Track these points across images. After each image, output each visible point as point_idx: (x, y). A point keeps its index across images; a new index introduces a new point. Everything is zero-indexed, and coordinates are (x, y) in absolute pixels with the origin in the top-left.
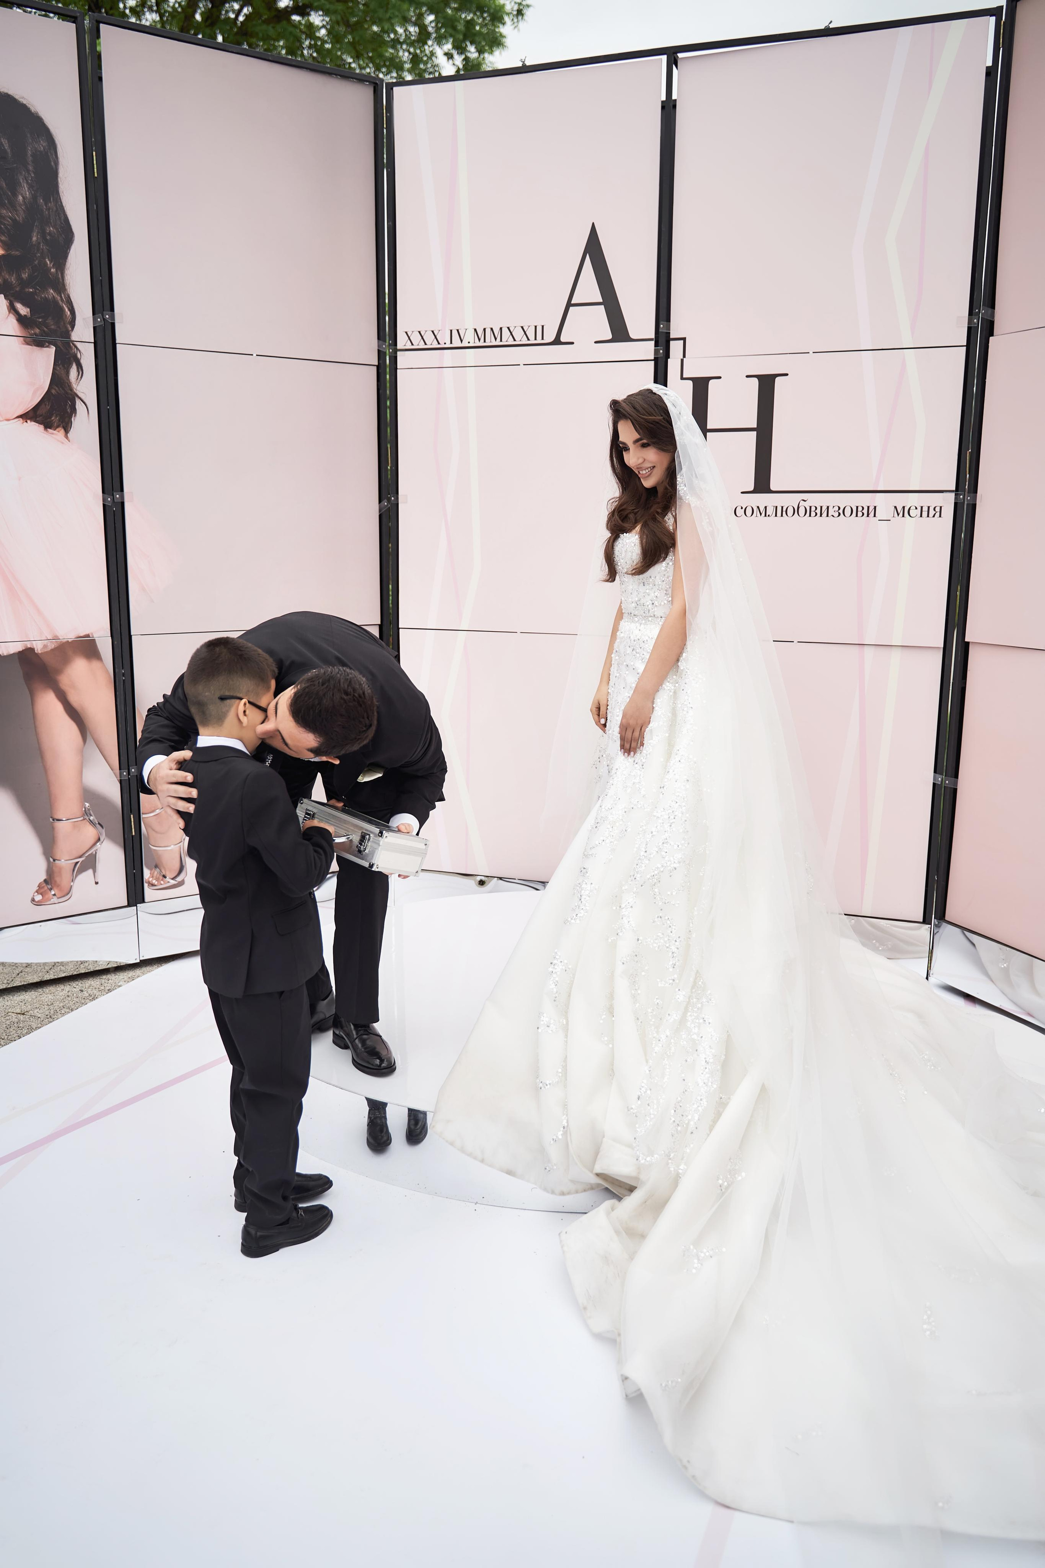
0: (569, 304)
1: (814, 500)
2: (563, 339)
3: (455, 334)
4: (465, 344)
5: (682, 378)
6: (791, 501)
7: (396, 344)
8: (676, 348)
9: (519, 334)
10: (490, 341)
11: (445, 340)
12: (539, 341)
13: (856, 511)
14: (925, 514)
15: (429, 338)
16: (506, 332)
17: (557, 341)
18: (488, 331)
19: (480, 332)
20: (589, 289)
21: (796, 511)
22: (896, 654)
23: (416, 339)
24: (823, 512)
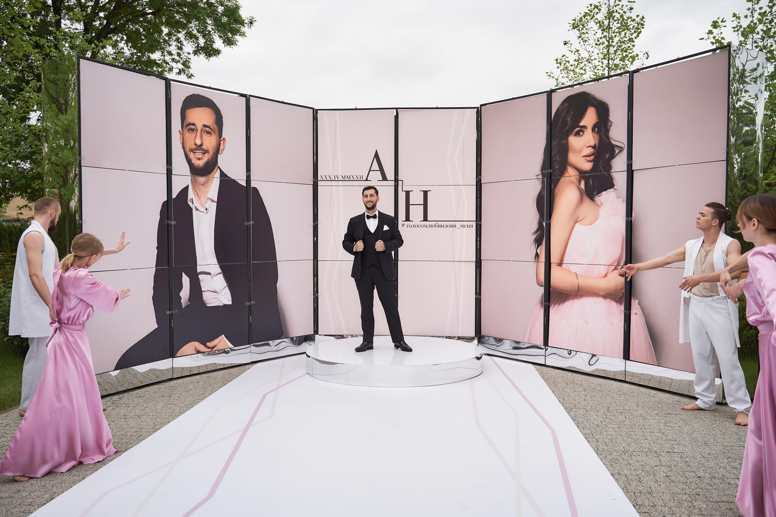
0: (370, 170)
1: (440, 223)
2: (368, 179)
3: (336, 177)
4: (339, 180)
5: (402, 191)
6: (434, 223)
7: (318, 179)
8: (400, 183)
9: (355, 178)
10: (346, 179)
11: (333, 178)
12: (361, 180)
13: (451, 226)
14: (468, 227)
15: (328, 178)
16: (351, 177)
17: (367, 180)
18: (346, 177)
19: (344, 177)
20: (376, 166)
21: (435, 226)
22: (463, 263)
23: (324, 178)
24: (442, 226)
